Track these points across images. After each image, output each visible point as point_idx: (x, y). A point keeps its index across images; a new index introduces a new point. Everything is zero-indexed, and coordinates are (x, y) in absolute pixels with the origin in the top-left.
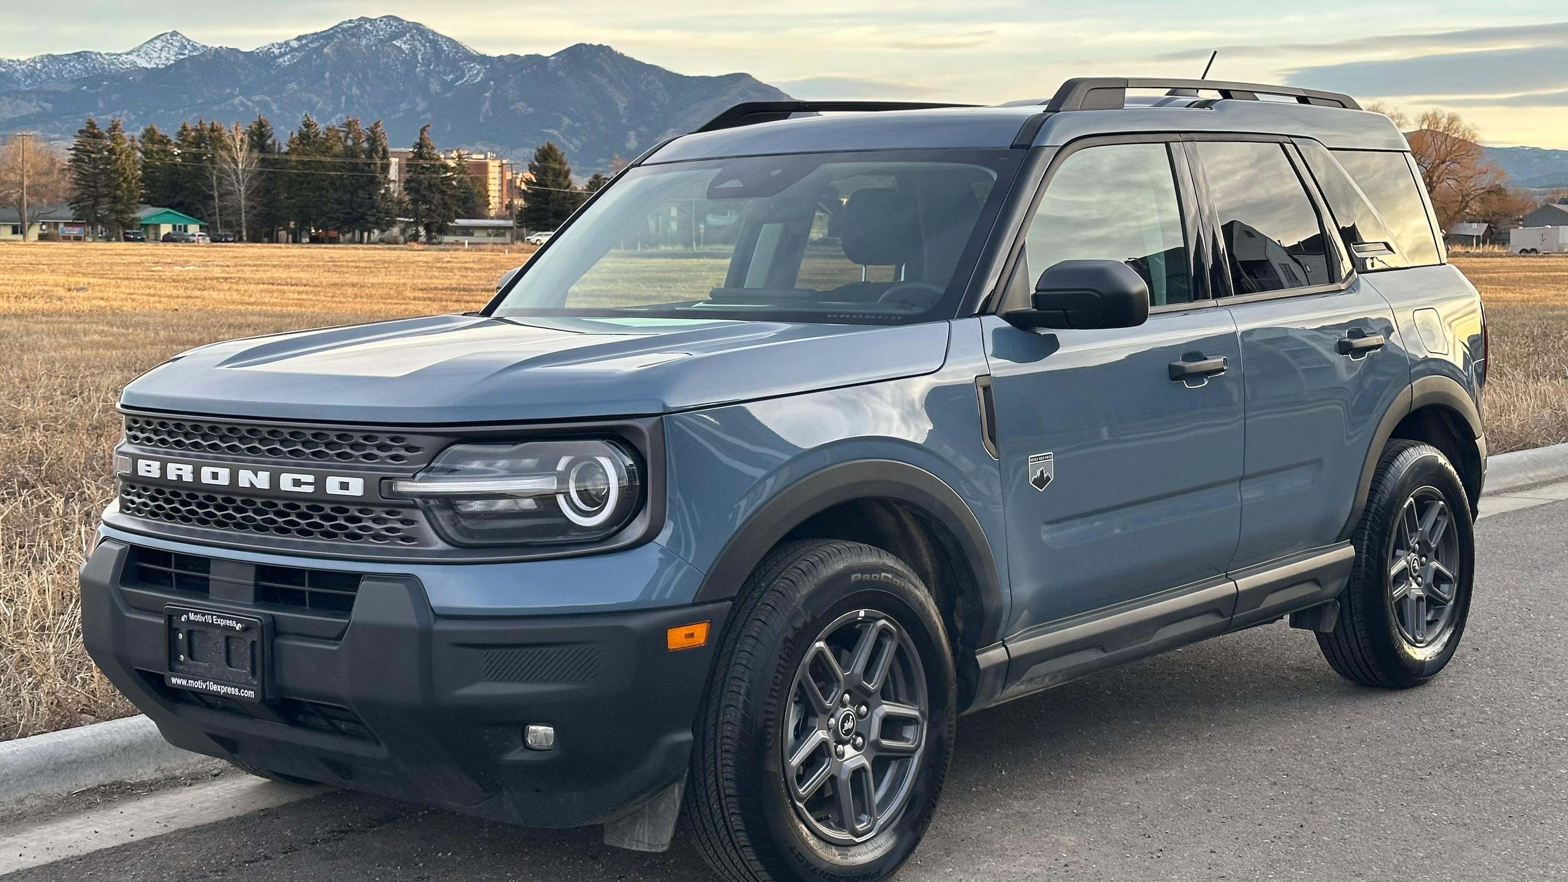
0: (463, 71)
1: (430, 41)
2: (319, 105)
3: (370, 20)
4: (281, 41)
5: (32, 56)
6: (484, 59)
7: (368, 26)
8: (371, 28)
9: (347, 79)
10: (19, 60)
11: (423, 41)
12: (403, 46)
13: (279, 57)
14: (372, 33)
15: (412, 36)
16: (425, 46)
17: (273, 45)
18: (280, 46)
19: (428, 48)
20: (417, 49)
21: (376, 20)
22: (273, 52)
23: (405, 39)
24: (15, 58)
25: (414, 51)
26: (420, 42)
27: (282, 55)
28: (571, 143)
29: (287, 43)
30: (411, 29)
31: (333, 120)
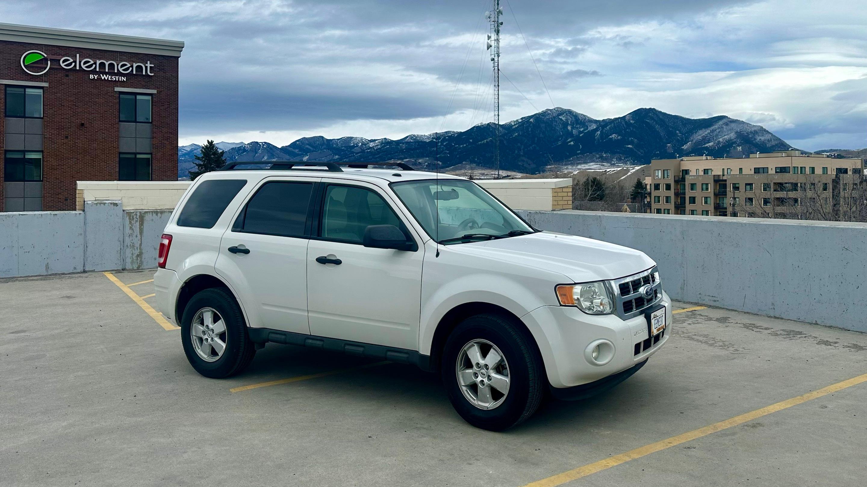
0: (587, 127)
1: (574, 116)
2: (525, 141)
3: (550, 110)
4: (515, 120)
5: (430, 134)
6: (596, 122)
7: (549, 112)
8: (550, 113)
9: (539, 131)
10: (425, 135)
11: (571, 116)
12: (563, 118)
13: (514, 126)
14: (550, 114)
15: (567, 114)
16: (572, 118)
17: (512, 121)
18: (514, 122)
19: (573, 118)
20: (568, 119)
21: (552, 109)
22: (512, 124)
23: (564, 115)
24: (423, 134)
25: (567, 120)
26: (570, 116)
27: (515, 125)
28: (639, 151)
29: (517, 121)
30: (566, 112)
31: (531, 147)
